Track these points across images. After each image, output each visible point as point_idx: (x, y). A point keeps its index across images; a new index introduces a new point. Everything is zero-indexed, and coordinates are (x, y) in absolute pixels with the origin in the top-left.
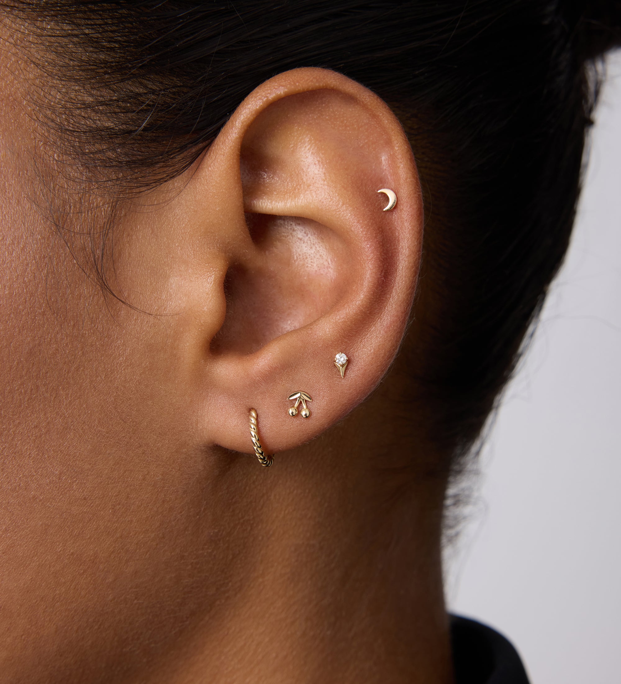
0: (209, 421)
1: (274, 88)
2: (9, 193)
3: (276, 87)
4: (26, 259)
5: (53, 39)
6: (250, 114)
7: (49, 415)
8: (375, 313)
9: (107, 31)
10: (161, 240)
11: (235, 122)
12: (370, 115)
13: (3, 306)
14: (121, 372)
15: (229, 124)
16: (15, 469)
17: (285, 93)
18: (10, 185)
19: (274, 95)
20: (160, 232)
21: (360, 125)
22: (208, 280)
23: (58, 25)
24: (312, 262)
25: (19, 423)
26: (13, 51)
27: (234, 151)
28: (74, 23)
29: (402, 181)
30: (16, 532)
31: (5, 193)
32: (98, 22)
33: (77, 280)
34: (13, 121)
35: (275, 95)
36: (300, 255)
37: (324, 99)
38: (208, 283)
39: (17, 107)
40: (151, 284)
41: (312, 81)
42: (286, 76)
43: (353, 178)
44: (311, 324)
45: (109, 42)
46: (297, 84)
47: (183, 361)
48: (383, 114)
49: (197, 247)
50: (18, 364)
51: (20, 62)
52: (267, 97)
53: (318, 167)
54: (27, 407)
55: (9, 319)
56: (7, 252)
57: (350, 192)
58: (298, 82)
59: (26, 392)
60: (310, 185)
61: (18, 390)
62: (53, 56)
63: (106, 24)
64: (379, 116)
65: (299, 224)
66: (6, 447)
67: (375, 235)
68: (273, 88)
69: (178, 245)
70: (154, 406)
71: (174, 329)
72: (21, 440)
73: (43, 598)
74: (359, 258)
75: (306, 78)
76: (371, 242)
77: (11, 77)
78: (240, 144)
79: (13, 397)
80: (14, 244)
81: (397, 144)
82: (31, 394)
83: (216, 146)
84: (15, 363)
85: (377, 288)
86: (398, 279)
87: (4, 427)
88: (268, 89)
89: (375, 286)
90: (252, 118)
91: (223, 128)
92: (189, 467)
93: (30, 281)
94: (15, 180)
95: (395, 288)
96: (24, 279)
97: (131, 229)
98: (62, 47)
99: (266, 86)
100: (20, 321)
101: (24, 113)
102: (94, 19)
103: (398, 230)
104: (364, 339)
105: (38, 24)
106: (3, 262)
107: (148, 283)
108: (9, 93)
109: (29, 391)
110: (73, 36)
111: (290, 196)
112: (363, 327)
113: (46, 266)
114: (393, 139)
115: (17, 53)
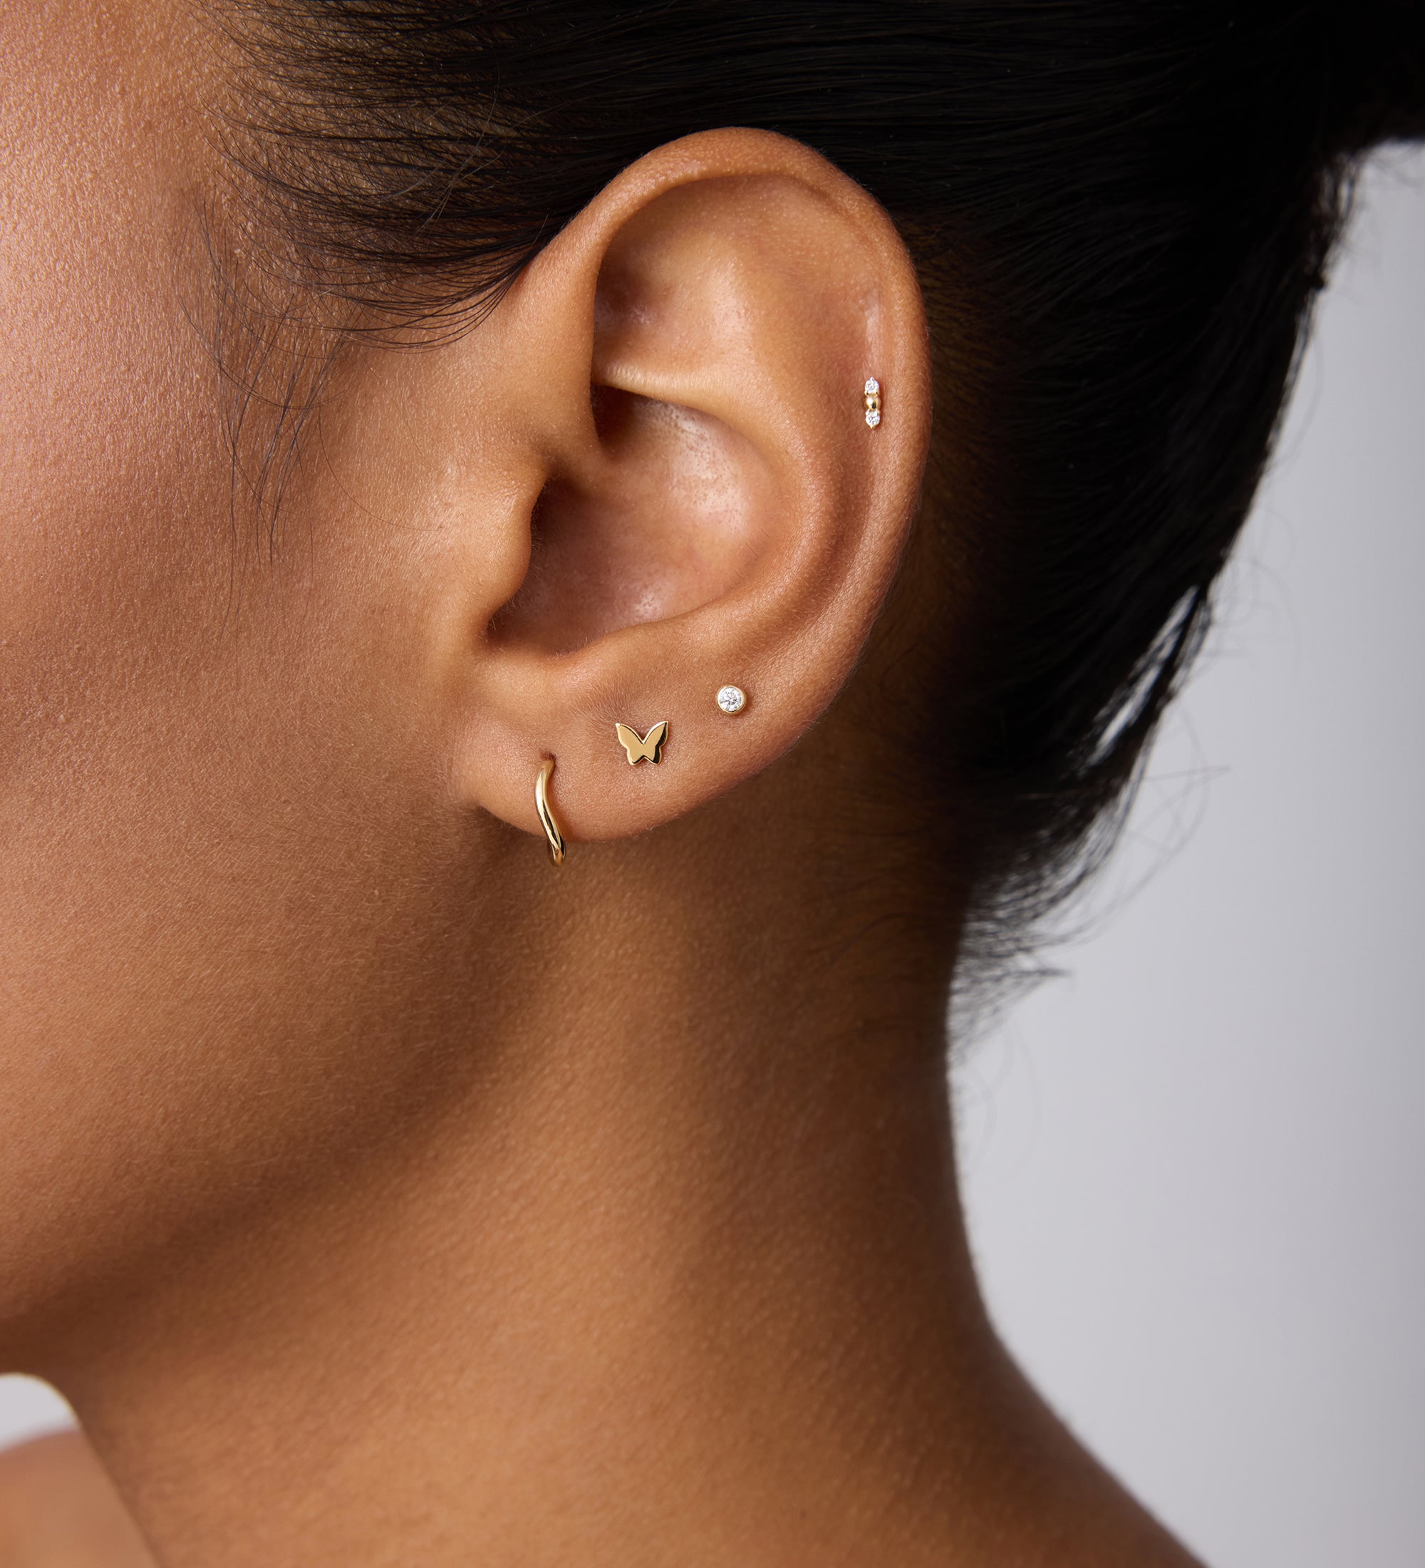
1: (683, 161)
2: (151, 284)
3: (686, 159)
4: (167, 414)
7: (174, 712)
8: (807, 614)
11: (599, 213)
12: (857, 236)
13: (113, 497)
14: (319, 652)
15: (586, 213)
17: (701, 172)
18: (154, 268)
22: (505, 503)
25: (117, 717)
26: (198, 13)
27: (588, 267)
29: (896, 371)
34: (177, 147)
35: (681, 174)
38: (504, 509)
39: (190, 120)
40: (396, 494)
42: (708, 141)
43: (806, 352)
44: (684, 616)
46: (727, 160)
48: (881, 240)
49: (492, 435)
50: (127, 606)
51: (207, 37)
52: (666, 175)
53: (743, 319)
54: (134, 690)
56: (131, 396)
57: (796, 379)
58: (729, 156)
59: (136, 661)
60: (723, 353)
61: (122, 655)
66: (87, 759)
67: (829, 467)
68: (680, 159)
70: (376, 724)
71: (427, 585)
74: (793, 506)
75: (747, 150)
76: (820, 479)
78: (601, 256)
79: (110, 668)
80: (147, 383)
81: (899, 299)
83: (556, 253)
84: (122, 605)
85: (817, 568)
86: (859, 556)
87: (88, 721)
88: (671, 159)
89: (816, 563)
90: (631, 211)
91: (575, 219)
93: (168, 457)
94: (166, 260)
95: (851, 571)
96: (158, 452)
99: (668, 154)
100: (141, 529)
104: (780, 658)
106: (122, 414)
107: (390, 492)
108: (179, 92)
109: (141, 661)
112: (780, 637)
113: (202, 432)
114: (893, 290)
115: (206, 19)
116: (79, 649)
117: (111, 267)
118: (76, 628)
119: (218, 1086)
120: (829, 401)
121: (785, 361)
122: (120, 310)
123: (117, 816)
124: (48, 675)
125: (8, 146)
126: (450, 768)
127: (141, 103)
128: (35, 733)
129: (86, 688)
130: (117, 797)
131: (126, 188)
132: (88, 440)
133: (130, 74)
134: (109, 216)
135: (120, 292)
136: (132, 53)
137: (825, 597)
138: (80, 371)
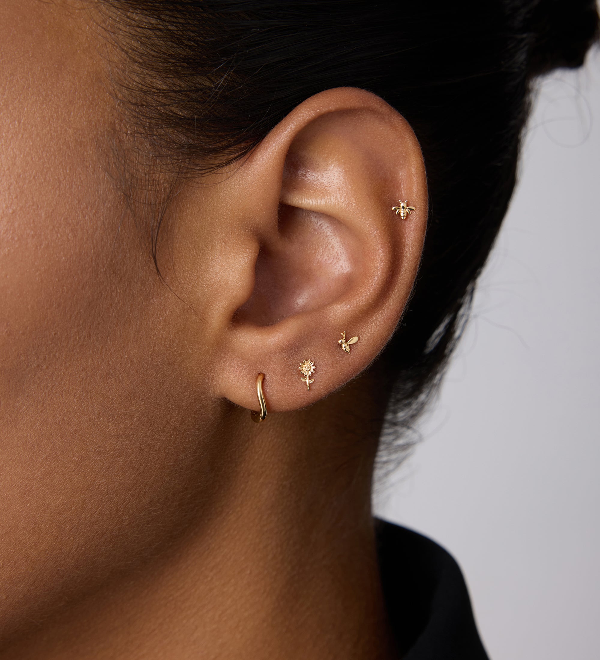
0: (223, 379)
3: (328, 102)
21: (386, 142)
23: (146, 18)
28: (161, 19)
32: (181, 21)
33: (136, 247)
35: (327, 109)
50: (77, 314)
57: (372, 200)
58: (347, 100)
61: (74, 336)
62: (136, 44)
63: (189, 23)
66: (55, 385)
68: (325, 102)
71: (208, 298)
74: (372, 258)
82: (83, 341)
83: (267, 145)
84: (75, 313)
88: (321, 103)
90: (303, 126)
97: (183, 206)
99: (318, 100)
102: (178, 18)
104: (365, 326)
105: (129, 14)
110: (158, 30)
112: (366, 316)
115: (107, 37)
117: (68, 154)
118: (54, 324)
119: (102, 532)
121: (367, 192)
123: (68, 410)
124: (40, 347)
125: (17, 98)
126: (212, 380)
128: (32, 374)
129: (56, 352)
130: (68, 402)
132: (61, 236)
134: (66, 130)
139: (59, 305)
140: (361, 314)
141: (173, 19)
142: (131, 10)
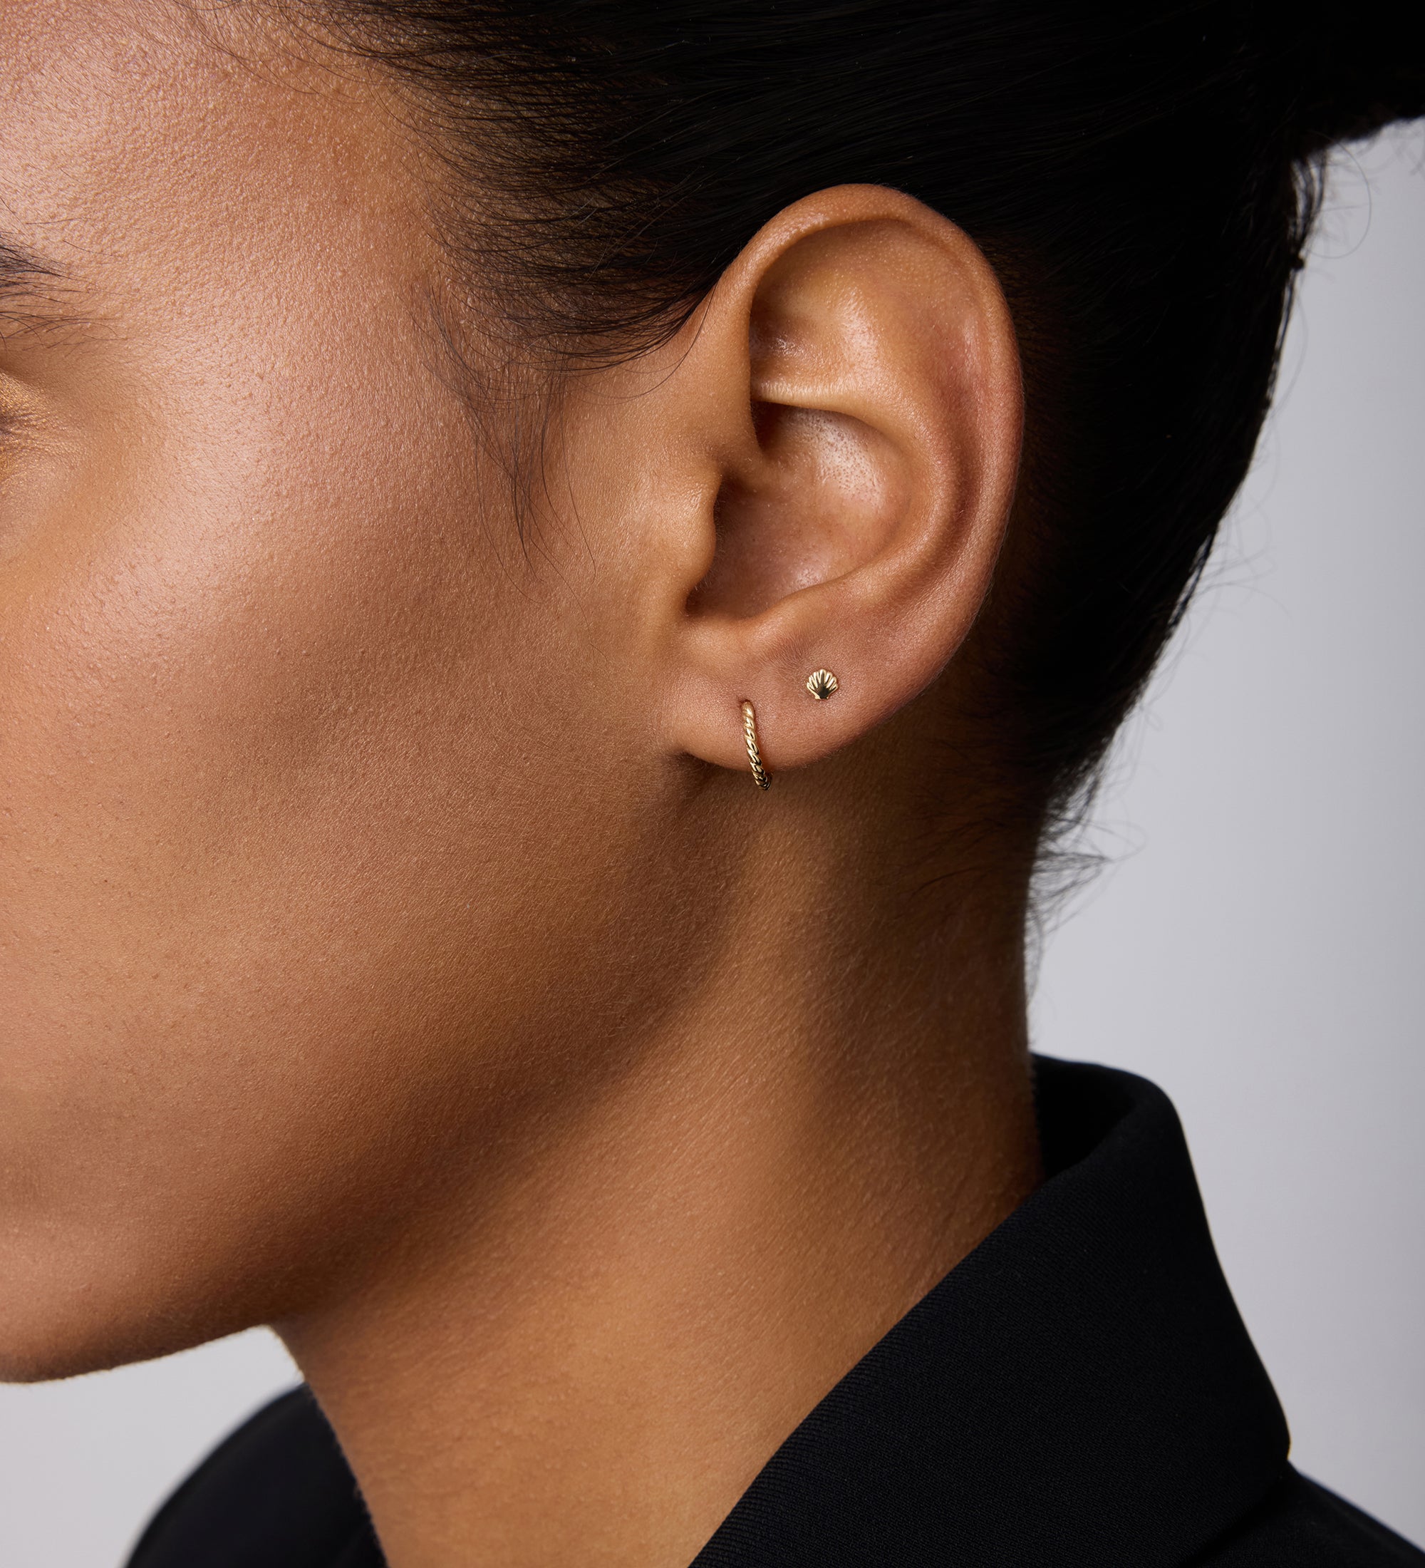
0: (678, 717)
1: (809, 215)
2: (397, 355)
3: (812, 213)
4: (420, 457)
5: (472, 123)
6: (771, 252)
7: (438, 695)
9: (559, 115)
10: (620, 437)
12: (952, 260)
13: (383, 526)
15: (736, 264)
16: (383, 775)
17: (825, 223)
18: (399, 342)
19: (809, 225)
20: (621, 425)
21: (935, 274)
22: (692, 501)
23: (482, 102)
24: (847, 481)
25: (394, 705)
26: (412, 137)
28: (506, 100)
30: (377, 871)
31: (391, 354)
32: (543, 100)
36: (829, 469)
37: (882, 233)
38: (692, 506)
40: (603, 503)
41: (867, 207)
42: (828, 197)
44: (845, 577)
45: (560, 132)
46: (845, 210)
47: (645, 623)
48: (972, 261)
49: (676, 449)
51: (420, 155)
52: (798, 228)
53: (867, 337)
54: (407, 681)
55: (390, 547)
57: (915, 379)
58: (846, 207)
59: (408, 658)
60: (854, 365)
61: (397, 654)
62: (471, 149)
63: (558, 103)
64: (965, 263)
65: (831, 421)
69: (647, 447)
71: (635, 574)
72: (395, 730)
73: (410, 975)
75: (859, 202)
77: (407, 177)
80: (403, 434)
81: (990, 308)
82: (415, 662)
84: (395, 614)
85: (949, 527)
87: (371, 710)
88: (799, 214)
89: (947, 524)
90: (773, 259)
92: (642, 786)
93: (424, 490)
94: (407, 335)
96: (416, 487)
97: (577, 418)
98: (486, 135)
100: (407, 550)
101: (423, 232)
102: (538, 95)
103: (983, 439)
105: (452, 98)
107: (599, 502)
108: (402, 201)
109: (412, 658)
110: (504, 119)
111: (822, 380)
114: (984, 301)
115: (418, 140)
116: (363, 653)
117: (365, 345)
118: (360, 635)
120: (943, 394)
122: (376, 378)
125: (273, 257)
127: (374, 212)
131: (369, 281)
132: (360, 483)
133: (363, 191)
134: (358, 305)
135: (374, 364)
136: (363, 174)
137: (955, 550)
138: (349, 429)
139: (366, 602)
140: (911, 581)
141: (529, 99)
142: (454, 91)
